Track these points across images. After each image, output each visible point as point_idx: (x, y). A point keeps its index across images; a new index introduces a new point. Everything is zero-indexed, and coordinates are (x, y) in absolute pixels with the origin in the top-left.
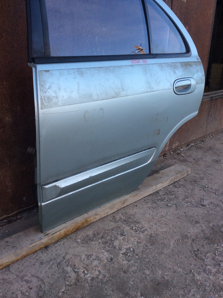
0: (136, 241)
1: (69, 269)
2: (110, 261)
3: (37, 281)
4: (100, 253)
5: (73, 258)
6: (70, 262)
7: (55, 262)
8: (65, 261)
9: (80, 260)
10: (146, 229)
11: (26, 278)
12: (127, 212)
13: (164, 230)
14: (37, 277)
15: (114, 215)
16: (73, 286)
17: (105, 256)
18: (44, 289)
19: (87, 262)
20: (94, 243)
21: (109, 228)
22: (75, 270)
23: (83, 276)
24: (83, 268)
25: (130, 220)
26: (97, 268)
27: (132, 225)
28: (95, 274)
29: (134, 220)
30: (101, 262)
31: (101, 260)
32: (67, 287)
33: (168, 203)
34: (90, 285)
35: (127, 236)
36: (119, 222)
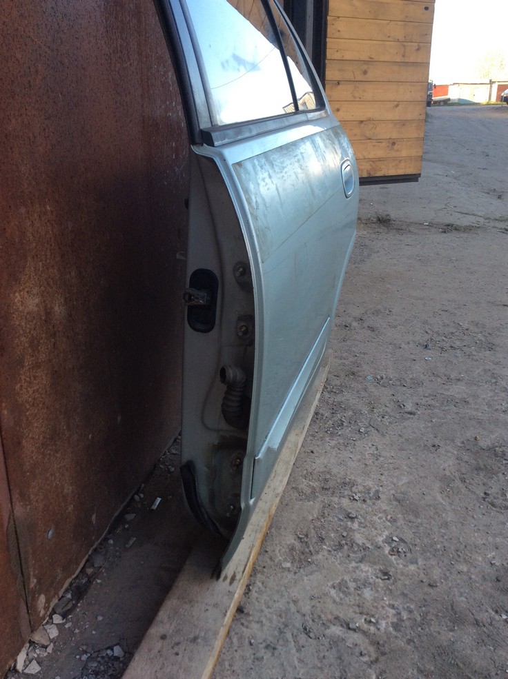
0: (384, 519)
1: (336, 630)
2: (386, 577)
4: (355, 572)
5: (318, 605)
6: (323, 616)
7: (295, 631)
8: (308, 618)
9: (334, 601)
10: (377, 491)
12: (310, 470)
13: (405, 480)
15: (294, 486)
16: (382, 658)
17: (367, 571)
19: (351, 600)
20: (320, 556)
21: (313, 515)
22: (351, 626)
23: (376, 631)
24: (357, 615)
25: (331, 484)
26: (381, 603)
27: (346, 493)
28: (390, 615)
29: (339, 481)
30: (374, 586)
31: (370, 584)
32: (373, 666)
33: (357, 428)
34: (405, 640)
35: (360, 517)
36: (318, 497)
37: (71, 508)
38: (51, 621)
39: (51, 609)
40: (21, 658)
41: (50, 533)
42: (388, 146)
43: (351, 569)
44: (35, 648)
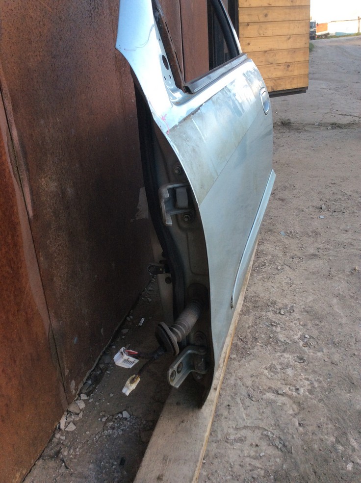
0: (298, 324)
1: (270, 396)
2: (302, 361)
3: (251, 432)
4: (280, 358)
5: (256, 380)
6: (260, 387)
7: (242, 397)
8: (250, 389)
9: (268, 378)
10: (292, 307)
11: (232, 437)
13: (311, 298)
14: (245, 427)
16: (302, 412)
17: (288, 357)
18: (275, 436)
19: (278, 376)
20: (255, 350)
21: (248, 324)
22: (279, 392)
23: (297, 395)
24: (284, 386)
25: (260, 304)
26: (300, 377)
27: (271, 309)
28: (306, 384)
29: (265, 302)
30: (294, 367)
31: (291, 366)
32: (297, 417)
33: (275, 266)
34: (317, 400)
35: (281, 324)
36: (251, 312)
37: (87, 324)
38: (79, 398)
39: (79, 390)
40: (63, 421)
41: (75, 340)
42: (285, 68)
43: (277, 357)
44: (71, 415)
